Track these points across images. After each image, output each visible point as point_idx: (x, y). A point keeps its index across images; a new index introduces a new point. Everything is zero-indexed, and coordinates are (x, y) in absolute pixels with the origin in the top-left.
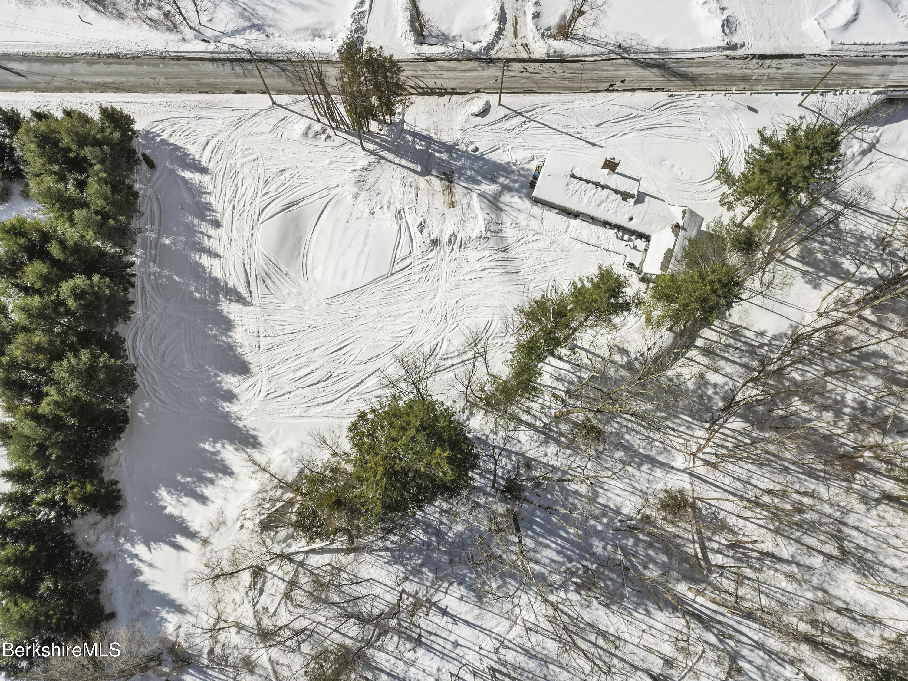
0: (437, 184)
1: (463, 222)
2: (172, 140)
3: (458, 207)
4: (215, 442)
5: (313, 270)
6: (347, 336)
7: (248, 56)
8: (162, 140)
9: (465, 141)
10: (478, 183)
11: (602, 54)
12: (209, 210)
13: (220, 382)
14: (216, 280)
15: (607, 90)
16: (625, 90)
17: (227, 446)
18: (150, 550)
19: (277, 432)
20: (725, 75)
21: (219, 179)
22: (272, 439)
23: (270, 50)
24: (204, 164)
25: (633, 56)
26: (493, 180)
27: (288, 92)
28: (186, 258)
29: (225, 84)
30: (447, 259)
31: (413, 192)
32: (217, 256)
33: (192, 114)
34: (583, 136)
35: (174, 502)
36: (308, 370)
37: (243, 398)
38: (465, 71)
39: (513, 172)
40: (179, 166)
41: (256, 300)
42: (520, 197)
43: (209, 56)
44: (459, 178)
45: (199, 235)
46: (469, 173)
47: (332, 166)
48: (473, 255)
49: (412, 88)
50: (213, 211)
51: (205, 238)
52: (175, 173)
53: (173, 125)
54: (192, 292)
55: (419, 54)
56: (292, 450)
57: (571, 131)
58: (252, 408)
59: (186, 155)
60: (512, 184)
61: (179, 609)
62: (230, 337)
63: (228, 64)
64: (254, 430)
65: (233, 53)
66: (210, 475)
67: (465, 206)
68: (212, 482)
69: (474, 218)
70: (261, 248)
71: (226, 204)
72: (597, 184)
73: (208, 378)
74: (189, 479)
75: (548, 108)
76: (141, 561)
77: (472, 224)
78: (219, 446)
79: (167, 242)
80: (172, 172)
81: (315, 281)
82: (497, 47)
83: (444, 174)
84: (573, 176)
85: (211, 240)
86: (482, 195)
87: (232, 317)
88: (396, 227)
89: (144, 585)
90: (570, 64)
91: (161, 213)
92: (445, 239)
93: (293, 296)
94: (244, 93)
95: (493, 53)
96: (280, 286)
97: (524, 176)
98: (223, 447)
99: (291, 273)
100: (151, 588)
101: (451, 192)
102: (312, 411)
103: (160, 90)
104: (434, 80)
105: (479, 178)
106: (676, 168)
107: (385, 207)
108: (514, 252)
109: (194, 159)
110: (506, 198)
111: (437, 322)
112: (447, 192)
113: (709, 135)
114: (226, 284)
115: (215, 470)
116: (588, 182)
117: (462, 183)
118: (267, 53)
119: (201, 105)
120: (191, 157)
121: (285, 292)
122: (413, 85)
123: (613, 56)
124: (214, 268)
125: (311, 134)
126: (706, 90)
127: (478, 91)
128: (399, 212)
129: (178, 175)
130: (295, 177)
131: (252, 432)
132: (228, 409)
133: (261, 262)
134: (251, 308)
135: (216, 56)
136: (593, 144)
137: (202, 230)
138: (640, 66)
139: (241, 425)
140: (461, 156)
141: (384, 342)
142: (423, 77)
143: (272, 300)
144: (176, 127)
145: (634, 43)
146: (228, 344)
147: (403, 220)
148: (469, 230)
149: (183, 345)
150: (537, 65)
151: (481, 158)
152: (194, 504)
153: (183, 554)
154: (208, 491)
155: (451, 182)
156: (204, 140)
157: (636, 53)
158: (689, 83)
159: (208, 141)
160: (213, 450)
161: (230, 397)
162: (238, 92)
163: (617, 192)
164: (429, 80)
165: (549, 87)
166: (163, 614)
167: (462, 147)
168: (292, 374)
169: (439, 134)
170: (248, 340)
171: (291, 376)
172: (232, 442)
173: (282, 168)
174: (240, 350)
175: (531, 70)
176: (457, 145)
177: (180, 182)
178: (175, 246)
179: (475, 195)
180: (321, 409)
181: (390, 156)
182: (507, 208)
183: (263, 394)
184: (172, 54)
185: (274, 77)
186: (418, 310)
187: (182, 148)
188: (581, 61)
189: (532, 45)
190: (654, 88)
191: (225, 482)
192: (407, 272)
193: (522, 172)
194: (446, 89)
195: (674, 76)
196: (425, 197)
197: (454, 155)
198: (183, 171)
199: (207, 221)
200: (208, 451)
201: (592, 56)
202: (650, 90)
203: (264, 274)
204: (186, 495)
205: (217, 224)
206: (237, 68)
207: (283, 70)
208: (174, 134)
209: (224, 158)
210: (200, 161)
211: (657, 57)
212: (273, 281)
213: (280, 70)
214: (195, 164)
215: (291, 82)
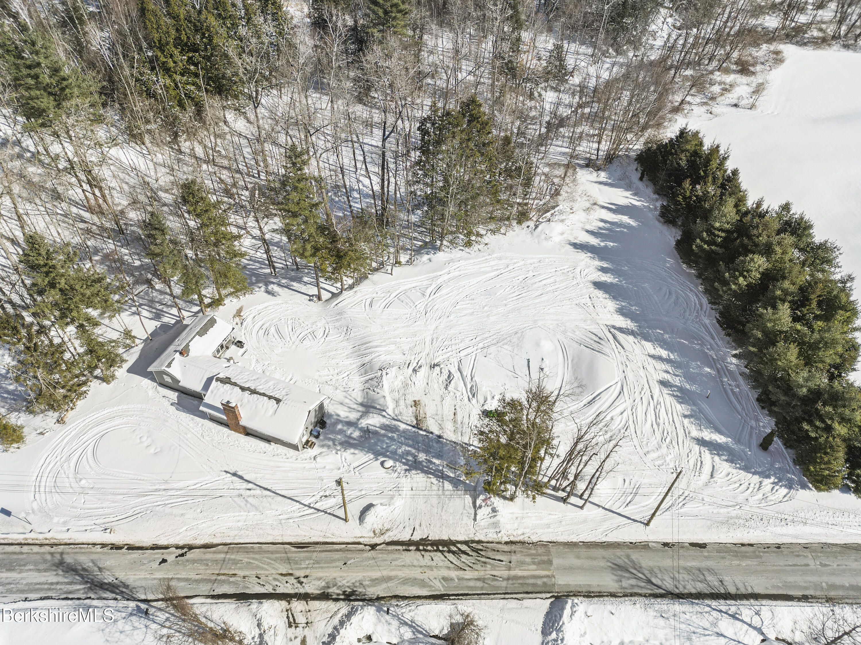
0: (432, 426)
1: (406, 386)
2: (756, 478)
4: (606, 246)
6: (515, 302)
7: (708, 601)
8: (768, 477)
9: (396, 474)
12: (677, 396)
13: (615, 277)
14: (647, 340)
15: (191, 548)
16: (166, 548)
17: (596, 244)
18: (631, 203)
19: (560, 250)
20: (9, 570)
21: (681, 432)
22: (563, 247)
23: (678, 608)
25: (132, 604)
27: (633, 545)
28: (682, 355)
29: (724, 558)
30: (424, 354)
31: (459, 418)
33: (747, 511)
34: (245, 485)
35: (624, 220)
36: (544, 282)
37: (593, 269)
38: (388, 579)
39: (341, 444)
40: (734, 448)
41: (604, 327)
43: (765, 603)
48: (398, 358)
49: (464, 552)
50: (673, 395)
52: (734, 439)
53: (765, 497)
54: (665, 333)
56: (546, 239)
57: (258, 492)
58: (583, 263)
59: (731, 461)
61: (601, 183)
62: (617, 304)
63: (732, 590)
64: (578, 252)
66: (603, 231)
67: (402, 403)
68: (600, 228)
69: (392, 391)
70: (611, 360)
71: (661, 400)
72: (254, 392)
73: (626, 280)
74: (618, 230)
75: (282, 517)
76: (634, 199)
77: (396, 384)
78: (602, 244)
79: (708, 370)
80: (738, 441)
81: (551, 341)
82: (336, 621)
84: (278, 401)
87: (621, 318)
88: (476, 378)
89: (627, 190)
90: (231, 590)
91: (729, 398)
92: (425, 369)
93: (570, 330)
94: (693, 545)
95: (344, 608)
96: (584, 337)
97: (330, 439)
98: (599, 244)
99: (576, 345)
100: (622, 189)
102: (535, 260)
103: (806, 547)
104: (434, 564)
106: (145, 444)
107: (489, 398)
109: (718, 455)
113: (83, 482)
114: (635, 337)
115: (601, 234)
116: (264, 395)
117: (403, 425)
119: (742, 522)
120: (724, 458)
121: (577, 333)
122: (464, 556)
123: (161, 604)
127: (373, 547)
128: (474, 396)
129: (727, 437)
131: (580, 251)
132: (603, 263)
133: (607, 350)
134: (607, 323)
135: (753, 602)
136: (235, 474)
137: (677, 378)
138: (127, 586)
139: (589, 254)
140: (402, 456)
142: (449, 568)
143: (588, 328)
144: (760, 496)
145: (120, 624)
146: (617, 300)
147: (469, 386)
149: (656, 299)
150: (279, 591)
151: (378, 454)
152: (610, 220)
153: (608, 201)
154: (602, 225)
155: (416, 427)
156: (719, 478)
157: (124, 608)
158: (69, 559)
159: (712, 476)
161: (603, 270)
162: (703, 546)
163: (235, 384)
164: (441, 564)
165: (272, 553)
166: (610, 181)
167: (400, 467)
168: (557, 280)
169: (429, 484)
170: (601, 302)
172: (593, 246)
174: (606, 296)
175: (292, 580)
176: (406, 470)
177: (723, 429)
178: (697, 365)
180: (529, 262)
182: (355, 406)
183: (578, 270)
185: (659, 568)
187: (740, 469)
188: (213, 597)
189: (281, 623)
190: (124, 550)
191: (590, 228)
192: (463, 346)
193: (330, 443)
194: (418, 550)
195: (84, 569)
196: (446, 412)
197: (410, 458)
198: (726, 443)
199: (676, 386)
200: (609, 242)
202: (131, 548)
203: (602, 342)
204: (617, 223)
206: (716, 583)
207: (649, 582)
208: (757, 486)
209: (685, 456)
210: (711, 454)
211: (95, 603)
212: (591, 339)
213: (654, 580)
214: (715, 450)
215: (633, 561)
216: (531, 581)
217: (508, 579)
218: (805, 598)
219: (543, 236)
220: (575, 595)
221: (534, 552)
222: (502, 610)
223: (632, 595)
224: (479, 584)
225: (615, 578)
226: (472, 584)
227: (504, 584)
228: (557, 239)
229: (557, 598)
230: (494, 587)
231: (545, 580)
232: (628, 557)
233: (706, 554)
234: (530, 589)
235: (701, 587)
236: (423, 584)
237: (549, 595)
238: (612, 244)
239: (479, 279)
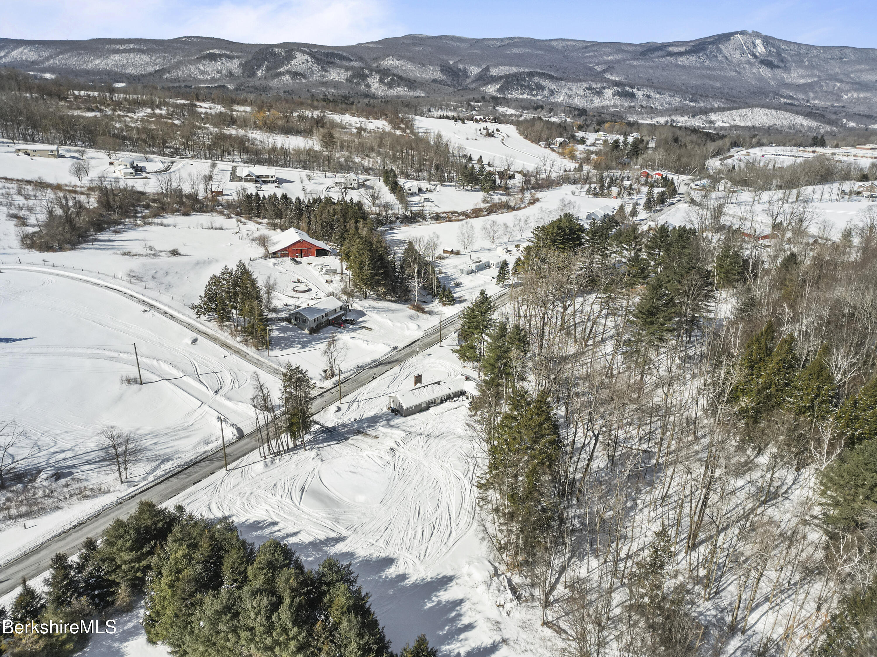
1: (390, 438)
3: (380, 436)
4: (430, 599)
5: (354, 502)
6: (413, 506)
10: (374, 425)
11: (355, 373)
17: (438, 594)
20: (405, 355)
21: (242, 513)
24: (221, 516)
26: (379, 422)
29: (182, 486)
30: (406, 451)
31: (352, 447)
32: (296, 533)
35: (459, 644)
36: (420, 532)
42: (397, 419)
43: (153, 484)
44: (364, 430)
45: (271, 535)
46: (365, 426)
47: (299, 466)
51: (277, 533)
56: (470, 561)
58: (422, 570)
60: (388, 418)
63: (171, 479)
64: (438, 575)
66: (453, 614)
67: (383, 434)
68: (459, 615)
69: (393, 434)
73: (379, 582)
74: (447, 628)
77: (396, 435)
78: (434, 598)
83: (356, 433)
85: (282, 531)
87: (345, 550)
92: (395, 446)
93: (362, 517)
94: (200, 481)
102: (450, 543)
108: (425, 432)
110: (393, 423)
112: (367, 436)
114: (320, 540)
121: (355, 519)
123: (360, 371)
125: (269, 464)
130: (286, 483)
131: (439, 577)
134: (349, 539)
135: (158, 481)
137: (269, 532)
139: (429, 580)
140: (353, 424)
145: (361, 364)
146: (363, 560)
148: (398, 437)
150: (334, 389)
152: (469, 635)
154: (465, 621)
157: (367, 366)
158: (398, 362)
159: (209, 507)
160: (435, 603)
161: (402, 577)
162: (194, 484)
165: (351, 390)
167: (348, 422)
171: (416, 541)
172: (439, 590)
173: (273, 485)
174: (373, 557)
176: (345, 423)
179: (380, 428)
180: (452, 539)
181: (321, 445)
182: (399, 424)
183: (417, 561)
185: (209, 466)
188: (350, 378)
195: (390, 363)
196: (361, 444)
197: (350, 426)
199: (266, 527)
200: (433, 606)
201: (352, 375)
202: (388, 370)
216: (258, 434)
220: (238, 440)
228: (465, 569)
229: (244, 436)
231: (253, 437)
234: (256, 432)
237: (247, 435)
238: (429, 605)
239: (453, 502)
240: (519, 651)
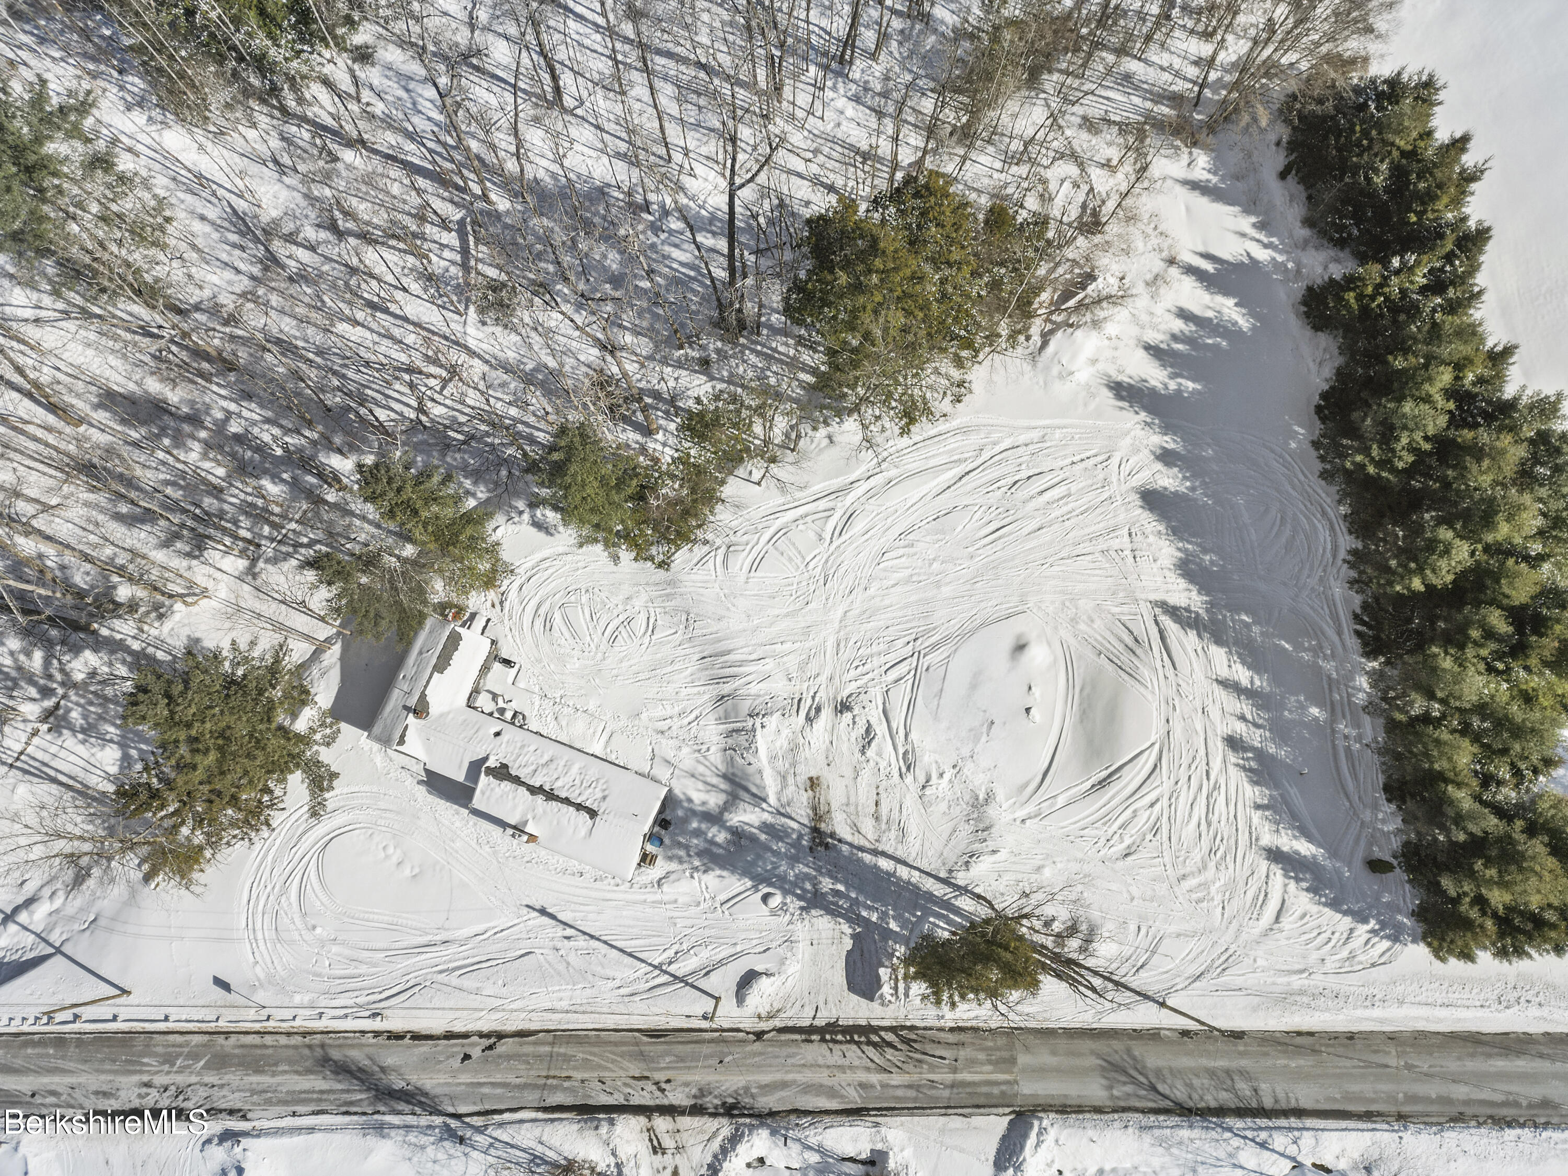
0: (840, 825)
1: (794, 749)
2: (1347, 921)
3: (802, 779)
4: (1179, 392)
5: (1055, 660)
6: (989, 550)
7: (1230, 1121)
8: (1365, 921)
9: (788, 917)
10: (766, 827)
11: (501, 1125)
12: (1250, 770)
13: (1185, 478)
14: (1219, 642)
15: (500, 1036)
16: (465, 1036)
17: (1160, 386)
18: (1248, 254)
19: (1085, 405)
20: (258, 1071)
21: (1243, 838)
22: (1093, 396)
23: (1185, 1133)
24: (1277, 873)
25: (438, 1120)
26: (737, 834)
27: (1137, 1034)
28: (1275, 680)
29: (1266, 1054)
30: (823, 679)
31: (884, 810)
32: (1224, 683)
33: (1318, 980)
34: (560, 931)
35: (1226, 311)
36: (1048, 496)
37: (1145, 456)
38: (784, 1085)
39: (700, 854)
40: (1324, 867)
41: (1146, 610)
42: (690, 800)
43: (1309, 1122)
44: (800, 836)
45: (1261, 722)
46: (781, 847)
48: (780, 687)
49: (890, 1045)
50: (1244, 768)
51: (1249, 717)
52: (1327, 850)
53: (1351, 957)
54: (1255, 623)
55: (877, 1125)
56: (1061, 377)
57: (582, 942)
58: (1128, 440)
59: (1314, 890)
60: (703, 826)
62: (1179, 549)
63: (1268, 1103)
64: (1122, 408)
65: (1261, 1129)
66: (1179, 347)
67: (791, 780)
68: (1174, 337)
69: (773, 758)
70: (1150, 697)
71: (1222, 781)
72: (551, 796)
73: (1204, 483)
74: (1210, 341)
75: (623, 991)
76: (1258, 241)
77: (778, 744)
78: (1172, 385)
79: (1315, 711)
80: (1333, 853)
81: (1049, 644)
82: (716, 1145)
83: (827, 846)
84: (593, 813)
85: (1238, 712)
86: (759, 799)
87: (1182, 583)
88: (913, 736)
89: (1247, 211)
90: (568, 1100)
91: (1338, 769)
92: (827, 714)
93: (1084, 617)
95: (725, 1128)
96: (1107, 635)
97: (680, 845)
98: (1165, 385)
99: (1091, 655)
100: (1237, 209)
101: (815, 809)
102: (1035, 435)
103: (1392, 1037)
104: (846, 1062)
105: (763, 837)
106: (395, 860)
107: (934, 776)
108: (706, 697)
109: (1297, 880)
110: (714, 801)
111: (842, 570)
112: (823, 808)
113: (319, 930)
114: (1199, 636)
115: (1173, 353)
116: (567, 801)
117: (795, 825)
118: (1191, 1127)
119: (1305, 999)
120: (1305, 885)
121: (1098, 624)
122: (889, 1051)
123: (477, 1121)
124: (1226, 663)
125: (1082, 931)
126: (305, 1034)
127: (759, 1035)
128: (908, 769)
129: (1319, 845)
130: (1103, 840)
131: (1125, 404)
132: (1166, 438)
133: (1145, 673)
134: (1154, 597)
135: (1293, 1122)
136: (543, 912)
137: (1259, 732)
138: (426, 1094)
139: (1143, 415)
140: (795, 884)
141: (928, 539)
142: (868, 1069)
143: (1117, 610)
144: (1345, 953)
145: (430, 1150)
146: (1181, 539)
147: (901, 751)
148: (786, 732)
149: (1254, 537)
150: (636, 1101)
151: (759, 880)
152: (1197, 310)
153: (1201, 249)
154: (1178, 325)
155: (815, 830)
156: (1287, 922)
157: (429, 1127)
158: (335, 1054)
159: (1277, 919)
160: (1179, 380)
161: (1166, 457)
162: (1239, 1035)
163: (517, 780)
164: (856, 1063)
165: (616, 1044)
166: (1214, 179)
167: (794, 904)
168: (1073, 490)
169: (837, 934)
170: (1150, 545)
171: (1074, 488)
172: (1153, 391)
173: (1129, 858)
174: (1162, 528)
175: (650, 1087)
176: (802, 908)
177: (1314, 831)
178: (1298, 701)
179: (772, 800)
180: (1022, 439)
181: (929, 885)
182: (715, 780)
183: (1115, 461)
184: (1386, 1126)
185: (1171, 1070)
186: (872, 591)
187: (1325, 905)
188: (545, 1109)
189: (643, 1148)
190: (407, 1041)
191: (1155, 337)
192: (892, 658)
193: (682, 853)
194: (823, 1040)
195: (361, 1070)
196: (862, 799)
197: (808, 886)
198: (1314, 857)
199: (1253, 749)
200: (1188, 378)
201: (522, 1121)
202: (417, 1037)
203: (1139, 651)
204: (1210, 320)
205: (1233, 743)
206: (1248, 1093)
207: (1154, 1088)
208: (1345, 935)
209: (1242, 883)
210: (1286, 876)
211: (388, 1118)
212: (1121, 641)
213: (1161, 1087)
214: (1293, 870)
215: (1134, 1058)
216: (984, 1089)
217: (953, 1086)
218: (1368, 1116)
219: (1055, 370)
220: (1044, 1111)
221: (990, 1044)
222: (942, 1131)
223: (1124, 1110)
224: (911, 1093)
225: (1104, 1082)
226: (900, 1093)
227: (946, 1093)
228: (1084, 375)
229: (1019, 1114)
230: (931, 1097)
231: (1004, 1088)
232: (1129, 1051)
233: (1241, 1048)
234: (982, 1101)
235: (1225, 1098)
236: (832, 1093)
237: (1007, 1110)
238: (1190, 385)
239: (924, 490)
240: (1170, 241)
